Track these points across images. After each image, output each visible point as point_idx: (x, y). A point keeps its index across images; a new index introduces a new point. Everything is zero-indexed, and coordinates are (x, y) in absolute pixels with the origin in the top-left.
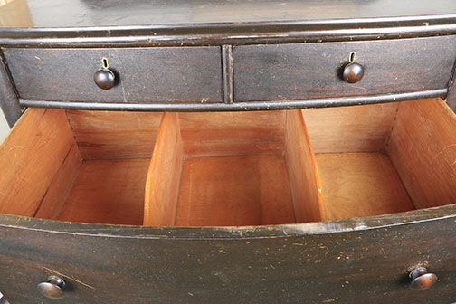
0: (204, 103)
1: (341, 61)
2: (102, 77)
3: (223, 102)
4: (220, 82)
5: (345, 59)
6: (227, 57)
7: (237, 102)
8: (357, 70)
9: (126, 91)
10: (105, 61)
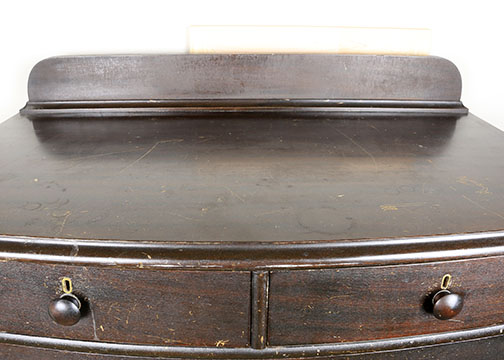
0: (220, 346)
1: (430, 288)
2: (61, 306)
3: (251, 345)
4: (247, 321)
5: (436, 285)
6: (260, 287)
7: (271, 346)
8: (452, 301)
9: (97, 326)
10: (67, 282)
